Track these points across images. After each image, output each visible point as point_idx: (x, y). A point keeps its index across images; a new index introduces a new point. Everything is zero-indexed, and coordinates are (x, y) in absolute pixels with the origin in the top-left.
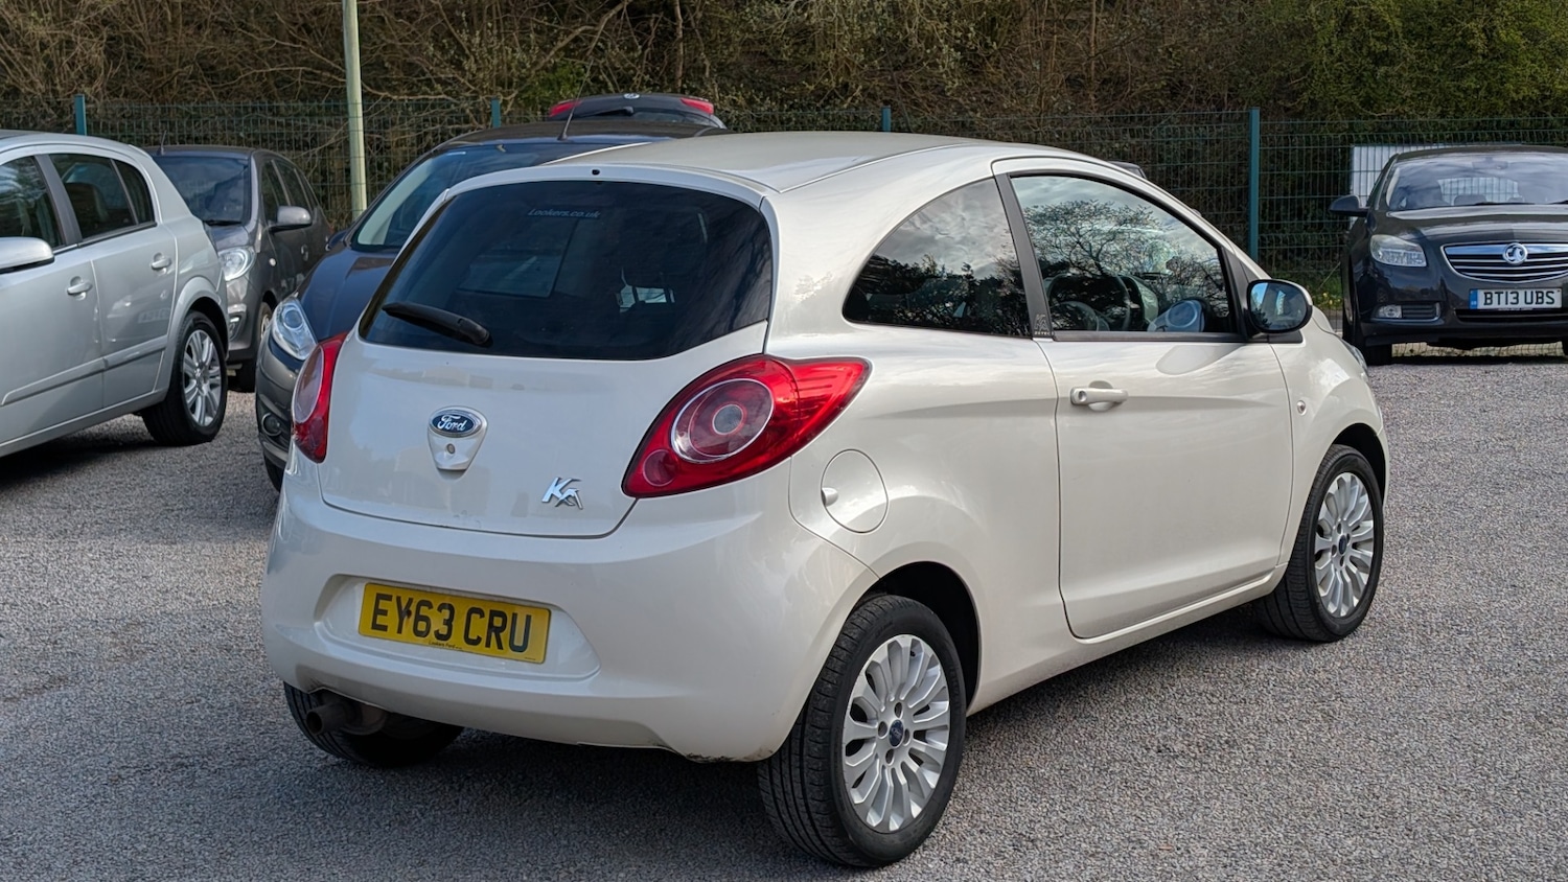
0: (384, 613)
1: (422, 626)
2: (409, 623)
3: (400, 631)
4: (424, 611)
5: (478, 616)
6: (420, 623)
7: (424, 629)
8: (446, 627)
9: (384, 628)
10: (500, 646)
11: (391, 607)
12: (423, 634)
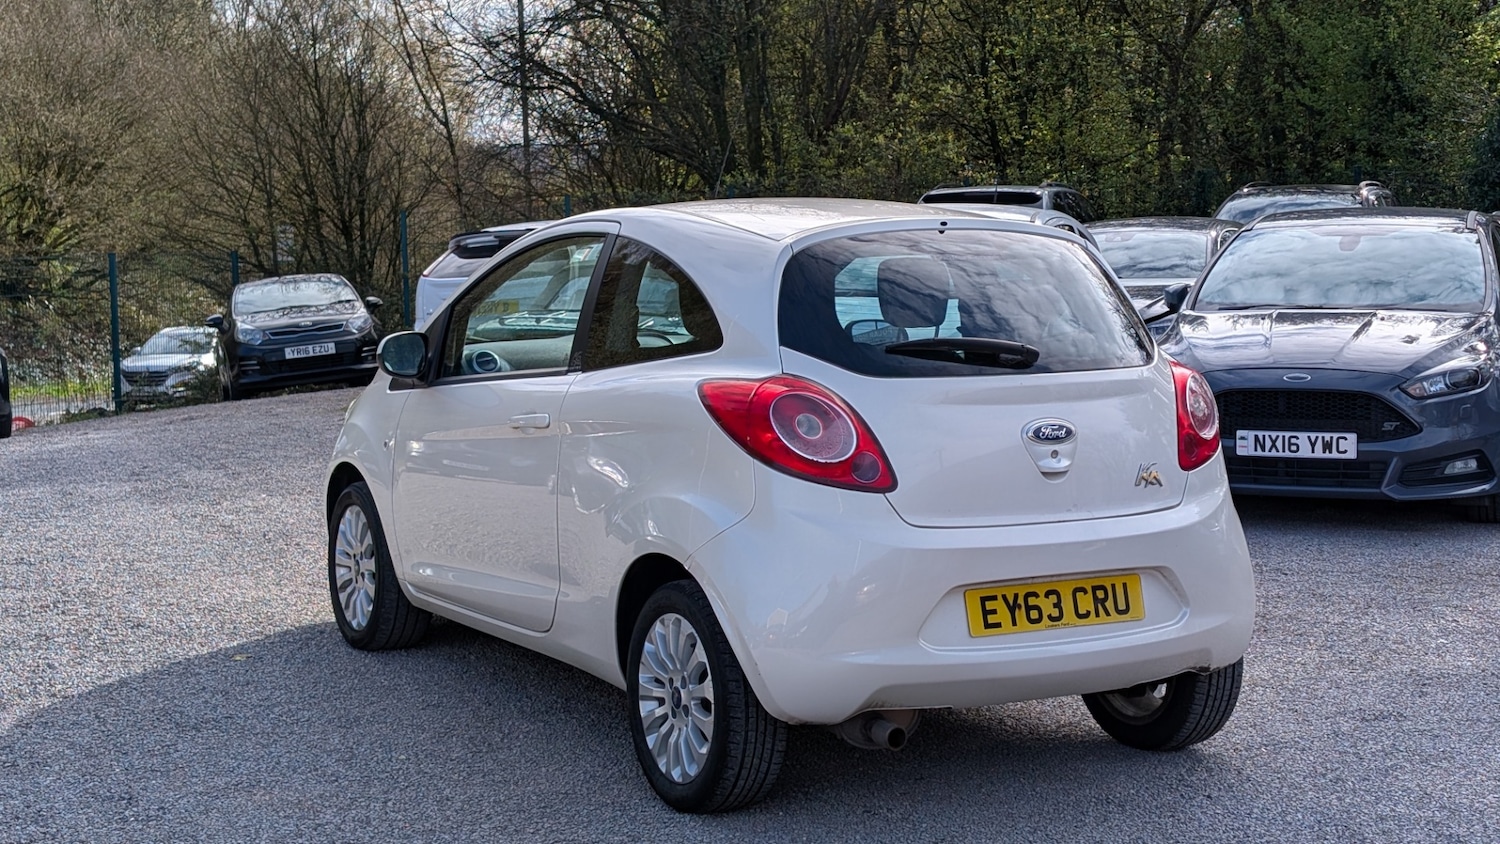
0: (994, 612)
1: (1034, 614)
2: (1021, 614)
3: (1014, 623)
4: (1032, 601)
5: (1082, 593)
6: (1032, 612)
7: (1037, 616)
8: (1057, 610)
9: (998, 625)
10: (1108, 614)
11: (999, 605)
12: (1039, 620)
